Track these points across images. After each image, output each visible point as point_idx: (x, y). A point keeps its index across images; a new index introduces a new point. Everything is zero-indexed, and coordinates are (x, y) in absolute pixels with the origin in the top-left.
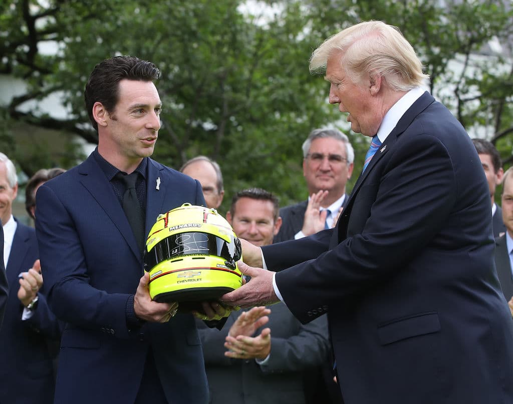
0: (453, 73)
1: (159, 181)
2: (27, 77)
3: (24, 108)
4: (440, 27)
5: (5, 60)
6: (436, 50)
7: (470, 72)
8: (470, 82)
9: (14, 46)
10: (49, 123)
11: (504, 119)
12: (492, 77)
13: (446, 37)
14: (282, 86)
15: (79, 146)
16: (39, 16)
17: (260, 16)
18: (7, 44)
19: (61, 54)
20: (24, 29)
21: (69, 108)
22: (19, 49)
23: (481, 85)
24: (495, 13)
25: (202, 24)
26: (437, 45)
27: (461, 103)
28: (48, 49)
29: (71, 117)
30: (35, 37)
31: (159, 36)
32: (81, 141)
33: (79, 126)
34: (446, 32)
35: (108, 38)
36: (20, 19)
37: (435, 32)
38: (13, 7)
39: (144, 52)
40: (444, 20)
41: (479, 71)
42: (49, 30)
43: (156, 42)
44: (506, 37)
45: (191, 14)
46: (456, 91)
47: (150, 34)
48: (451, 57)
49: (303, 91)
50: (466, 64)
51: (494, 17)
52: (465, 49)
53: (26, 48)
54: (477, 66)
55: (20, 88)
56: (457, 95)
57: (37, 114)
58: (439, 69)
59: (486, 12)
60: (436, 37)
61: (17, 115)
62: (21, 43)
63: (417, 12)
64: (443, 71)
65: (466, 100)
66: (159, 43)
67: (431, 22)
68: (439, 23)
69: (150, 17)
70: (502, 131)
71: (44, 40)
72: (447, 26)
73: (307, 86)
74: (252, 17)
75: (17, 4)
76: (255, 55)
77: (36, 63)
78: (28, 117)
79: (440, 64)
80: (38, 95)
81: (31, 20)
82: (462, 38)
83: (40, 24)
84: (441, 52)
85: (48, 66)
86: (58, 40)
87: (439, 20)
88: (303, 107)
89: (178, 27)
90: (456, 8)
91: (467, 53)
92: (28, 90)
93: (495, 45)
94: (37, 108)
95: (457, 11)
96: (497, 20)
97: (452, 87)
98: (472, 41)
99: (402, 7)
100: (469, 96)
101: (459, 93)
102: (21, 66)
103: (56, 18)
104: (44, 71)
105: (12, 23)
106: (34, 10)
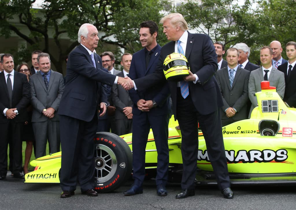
0: (214, 27)
1: (157, 54)
2: (105, 31)
3: (105, 39)
6: (209, 22)
7: (218, 27)
8: (218, 29)
9: (102, 23)
10: (111, 43)
11: (227, 39)
12: (224, 28)
13: (212, 18)
15: (119, 48)
16: (108, 15)
17: (165, 14)
18: (100, 23)
19: (114, 25)
20: (104, 19)
21: (116, 39)
22: (103, 24)
23: (221, 30)
24: (224, 12)
25: (149, 16)
26: (210, 20)
27: (216, 35)
28: (110, 24)
30: (107, 21)
31: (138, 20)
32: (120, 47)
33: (119, 43)
35: (126, 20)
36: (103, 16)
37: (209, 17)
38: (101, 13)
39: (135, 24)
40: (212, 14)
41: (220, 27)
42: (111, 19)
44: (227, 18)
45: (146, 13)
46: (215, 32)
47: (136, 19)
48: (213, 24)
50: (217, 25)
51: (224, 13)
52: (217, 21)
53: (105, 23)
54: (220, 25)
55: (104, 34)
56: (215, 33)
57: (108, 40)
58: (210, 26)
59: (222, 12)
60: (209, 18)
61: (103, 41)
63: (204, 12)
64: (211, 27)
65: (217, 34)
66: (139, 21)
69: (136, 14)
70: (227, 42)
71: (109, 21)
75: (102, 13)
77: (107, 27)
80: (107, 36)
81: (106, 16)
82: (216, 18)
83: (108, 17)
86: (113, 21)
87: (210, 14)
89: (143, 17)
90: (214, 10)
91: (217, 23)
92: (106, 34)
93: (225, 20)
94: (108, 39)
95: (215, 11)
96: (225, 14)
97: (214, 31)
98: (218, 19)
99: (200, 11)
100: (218, 33)
101: (216, 32)
102: (104, 28)
103: (112, 16)
104: (110, 29)
105: (101, 17)
106: (107, 14)
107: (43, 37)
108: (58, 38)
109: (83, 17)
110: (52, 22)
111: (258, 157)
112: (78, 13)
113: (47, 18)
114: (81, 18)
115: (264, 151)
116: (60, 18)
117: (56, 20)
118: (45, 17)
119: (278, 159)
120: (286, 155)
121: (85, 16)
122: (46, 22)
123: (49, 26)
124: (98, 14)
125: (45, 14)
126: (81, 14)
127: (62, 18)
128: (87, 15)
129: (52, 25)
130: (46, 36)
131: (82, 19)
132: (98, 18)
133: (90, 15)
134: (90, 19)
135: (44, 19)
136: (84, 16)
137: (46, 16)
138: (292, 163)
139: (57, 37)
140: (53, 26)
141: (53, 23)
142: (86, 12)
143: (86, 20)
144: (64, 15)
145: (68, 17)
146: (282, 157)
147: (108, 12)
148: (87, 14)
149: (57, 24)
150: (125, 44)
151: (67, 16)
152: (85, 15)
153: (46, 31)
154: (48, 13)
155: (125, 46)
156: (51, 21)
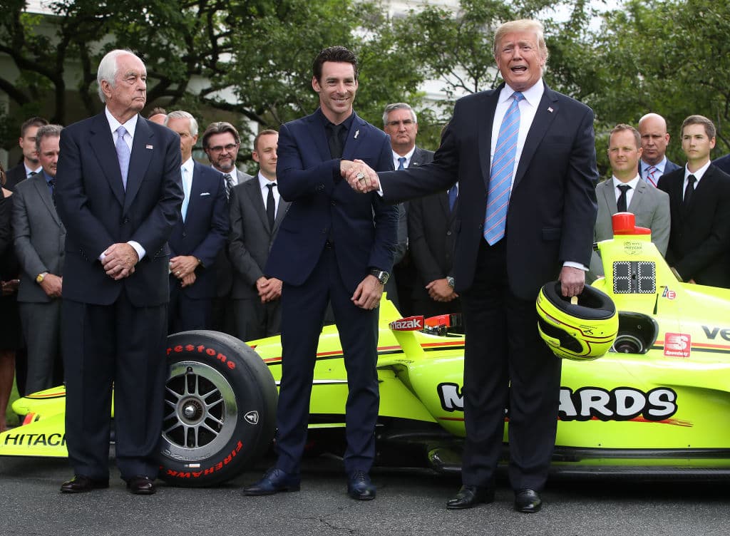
0: (490, 76)
1: (357, 133)
2: (210, 76)
3: (209, 96)
4: (482, 45)
5: (197, 65)
6: (480, 61)
9: (203, 56)
10: (225, 106)
13: (486, 52)
14: (378, 83)
15: (245, 122)
16: (220, 36)
17: (365, 36)
18: (198, 55)
19: (234, 60)
20: (210, 45)
21: (238, 97)
22: (206, 58)
26: (480, 57)
28: (225, 58)
29: (240, 102)
30: (217, 50)
31: (297, 50)
32: (247, 119)
33: (246, 109)
34: (486, 49)
36: (208, 38)
37: (478, 48)
38: (203, 31)
39: (287, 60)
40: (485, 41)
42: (226, 46)
43: (295, 53)
45: (319, 34)
47: (291, 48)
48: (488, 66)
49: (392, 86)
53: (210, 57)
55: (207, 84)
57: (218, 101)
58: (481, 72)
60: (479, 52)
61: (204, 101)
62: (207, 54)
63: (466, 34)
64: (484, 73)
66: (298, 53)
67: (476, 42)
68: (481, 43)
69: (291, 36)
71: (222, 52)
72: (486, 45)
73: (395, 83)
74: (361, 39)
75: (205, 29)
76: (361, 62)
77: (217, 67)
78: (212, 103)
79: (482, 69)
80: (216, 88)
81: (214, 39)
83: (221, 42)
84: (482, 61)
85: (223, 69)
86: (231, 52)
87: (481, 41)
88: (391, 96)
89: (310, 43)
92: (212, 84)
94: (218, 96)
97: (490, 84)
99: (457, 32)
102: (209, 69)
103: (231, 38)
104: (222, 72)
105: (202, 41)
106: (216, 33)
107: (53, 85)
108: (89, 91)
109: (157, 39)
110: (77, 48)
111: (600, 407)
112: (144, 28)
113: (63, 37)
114: (149, 42)
115: (617, 393)
116: (98, 38)
117: (86, 45)
118: (58, 34)
119: (652, 412)
120: (674, 402)
121: (161, 36)
122: (61, 48)
123: (67, 60)
124: (195, 32)
125: (59, 28)
126: (152, 32)
127: (101, 40)
128: (166, 33)
129: (74, 57)
130: (60, 84)
131: (153, 45)
132: (195, 41)
133: (174, 34)
134: (175, 45)
135: (56, 41)
136: (158, 37)
137: (61, 31)
138: (687, 425)
139: (88, 89)
140: (78, 60)
141: (79, 50)
142: (163, 26)
143: (163, 46)
144: (107, 32)
145: (117, 37)
146: (663, 408)
147: (219, 29)
148: (167, 30)
149: (90, 54)
150: (260, 111)
151: (115, 33)
152: (160, 32)
153: (61, 71)
154: (66, 26)
155: (261, 117)
156: (74, 45)
